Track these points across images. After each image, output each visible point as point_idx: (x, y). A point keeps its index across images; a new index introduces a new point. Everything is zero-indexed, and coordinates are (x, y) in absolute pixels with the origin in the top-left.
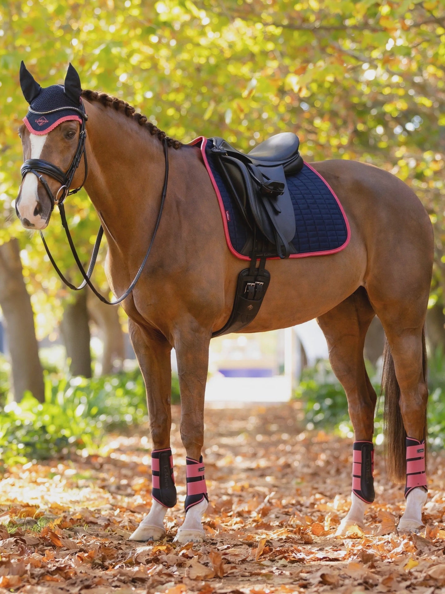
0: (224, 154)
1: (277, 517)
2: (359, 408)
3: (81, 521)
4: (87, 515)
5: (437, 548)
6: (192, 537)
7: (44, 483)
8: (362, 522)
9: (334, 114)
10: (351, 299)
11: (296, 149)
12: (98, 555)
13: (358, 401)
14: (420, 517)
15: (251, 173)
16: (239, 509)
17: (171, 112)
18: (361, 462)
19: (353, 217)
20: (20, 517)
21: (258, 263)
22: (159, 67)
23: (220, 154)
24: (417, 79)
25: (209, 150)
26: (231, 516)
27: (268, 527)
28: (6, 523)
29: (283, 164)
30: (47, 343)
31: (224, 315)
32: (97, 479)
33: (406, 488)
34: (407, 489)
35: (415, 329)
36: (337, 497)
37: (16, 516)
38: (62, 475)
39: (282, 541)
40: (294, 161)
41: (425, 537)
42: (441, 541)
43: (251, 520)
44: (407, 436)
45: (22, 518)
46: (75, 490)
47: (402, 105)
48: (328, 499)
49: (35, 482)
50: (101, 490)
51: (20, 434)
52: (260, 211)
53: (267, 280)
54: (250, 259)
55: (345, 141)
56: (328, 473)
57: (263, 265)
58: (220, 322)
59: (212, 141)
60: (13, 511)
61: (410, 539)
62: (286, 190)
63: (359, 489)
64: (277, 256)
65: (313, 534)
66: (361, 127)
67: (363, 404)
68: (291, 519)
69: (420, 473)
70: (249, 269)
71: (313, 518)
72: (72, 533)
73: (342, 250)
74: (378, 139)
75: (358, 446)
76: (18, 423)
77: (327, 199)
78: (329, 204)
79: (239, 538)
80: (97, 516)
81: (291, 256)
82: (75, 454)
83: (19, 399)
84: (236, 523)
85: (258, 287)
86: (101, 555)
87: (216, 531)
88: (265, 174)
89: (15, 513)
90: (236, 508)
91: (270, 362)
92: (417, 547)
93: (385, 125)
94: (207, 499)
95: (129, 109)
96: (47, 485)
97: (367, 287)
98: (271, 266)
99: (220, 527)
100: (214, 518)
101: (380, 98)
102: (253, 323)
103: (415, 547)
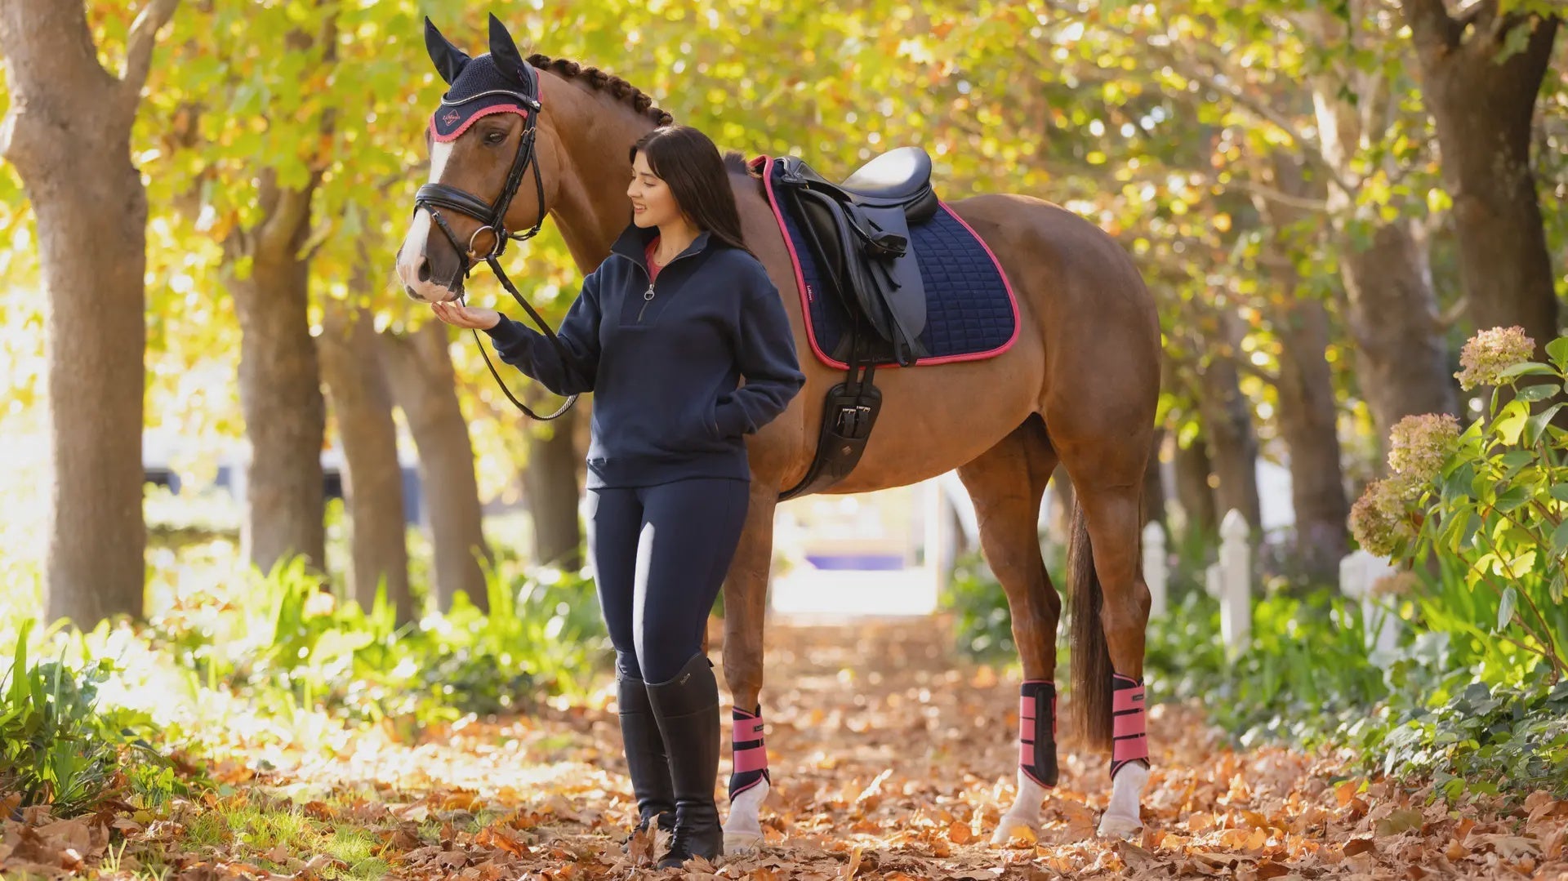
0: (804, 186)
1: (892, 814)
2: (1030, 623)
3: (551, 817)
4: (563, 806)
5: (1160, 864)
6: (742, 845)
7: (488, 754)
8: (1036, 821)
9: (1008, 103)
10: (1018, 435)
11: (924, 179)
12: (577, 873)
13: (1028, 612)
14: (1137, 812)
15: (850, 218)
16: (828, 799)
17: (717, 96)
18: (1033, 716)
19: (1024, 294)
20: (446, 809)
21: (860, 376)
22: (698, 18)
23: (796, 186)
24: (1160, 41)
25: (777, 179)
26: (811, 811)
27: (876, 831)
28: (421, 818)
29: (904, 204)
30: (499, 507)
31: (801, 463)
32: (581, 747)
33: (1113, 762)
34: (1114, 764)
35: (1127, 487)
36: (1002, 780)
37: (438, 807)
38: (520, 740)
39: (897, 852)
40: (920, 201)
41: (1140, 846)
42: (1168, 852)
43: (846, 817)
44: (1114, 672)
45: (449, 811)
46: (543, 767)
47: (1133, 87)
48: (985, 784)
49: (474, 752)
50: (589, 766)
51: (447, 668)
52: (866, 286)
53: (876, 403)
54: (848, 368)
55: (1029, 149)
56: (990, 739)
57: (868, 377)
58: (794, 474)
59: (782, 163)
60: (434, 799)
61: (1115, 848)
62: (909, 249)
63: (1032, 764)
64: (896, 361)
65: (952, 841)
66: (1061, 122)
67: (1037, 616)
68: (915, 815)
69: (1136, 736)
70: (845, 385)
71: (954, 815)
72: (534, 837)
73: (1005, 352)
74: (1091, 143)
75: (1028, 690)
76: (443, 650)
77: (979, 263)
78: (984, 271)
79: (824, 848)
80: (579, 808)
81: (919, 362)
82: (545, 705)
83: (446, 607)
84: (821, 822)
85: (860, 413)
86: (581, 873)
87: (783, 835)
88: (873, 221)
89: (437, 801)
90: (821, 796)
91: (900, 545)
92: (1127, 862)
93: (1106, 120)
94: (768, 779)
95: (641, 99)
96: (494, 757)
97: (1044, 413)
98: (883, 378)
99: (792, 830)
100: (783, 814)
101: (1095, 74)
102: (850, 477)
103: (1123, 862)
